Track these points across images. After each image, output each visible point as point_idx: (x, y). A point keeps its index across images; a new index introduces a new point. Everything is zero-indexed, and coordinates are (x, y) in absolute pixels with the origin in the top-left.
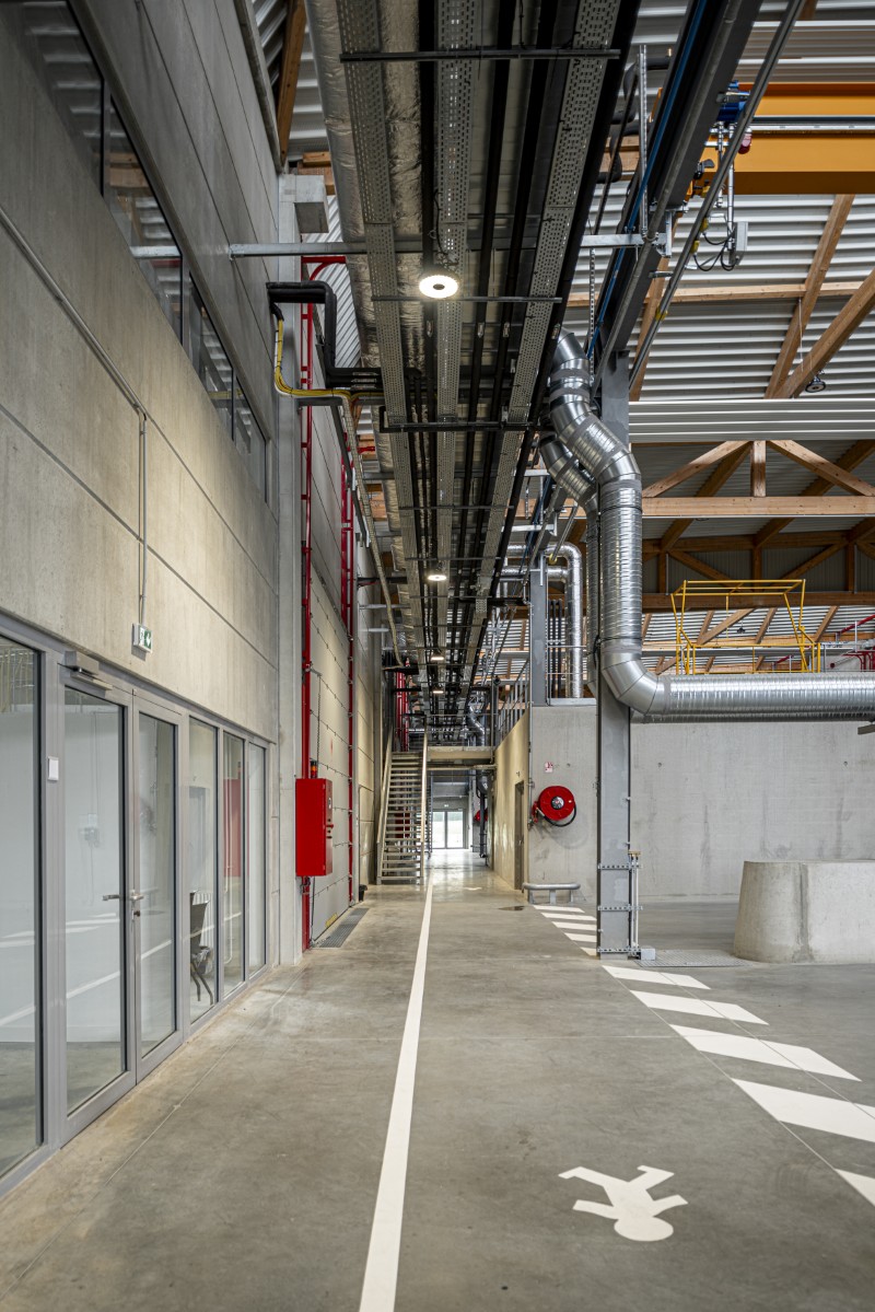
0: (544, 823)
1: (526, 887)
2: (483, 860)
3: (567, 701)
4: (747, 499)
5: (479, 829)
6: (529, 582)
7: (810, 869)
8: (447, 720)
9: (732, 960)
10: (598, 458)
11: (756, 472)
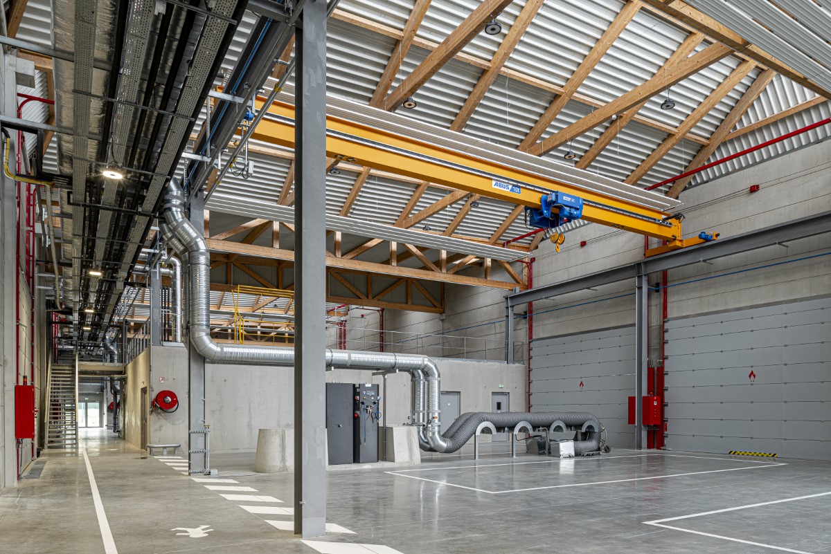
0: (159, 411)
1: (148, 447)
2: (117, 434)
3: (173, 344)
4: (270, 249)
5: (112, 414)
6: (150, 276)
7: (286, 432)
8: (90, 343)
9: (254, 473)
10: (189, 239)
11: (275, 236)
